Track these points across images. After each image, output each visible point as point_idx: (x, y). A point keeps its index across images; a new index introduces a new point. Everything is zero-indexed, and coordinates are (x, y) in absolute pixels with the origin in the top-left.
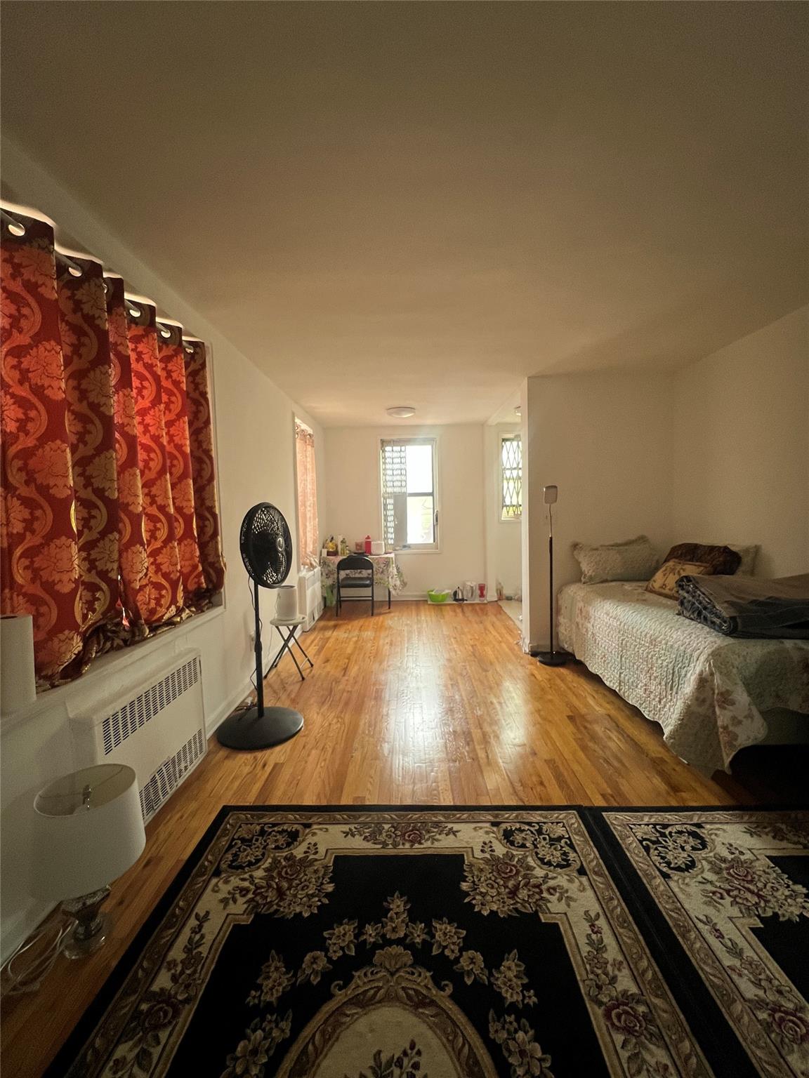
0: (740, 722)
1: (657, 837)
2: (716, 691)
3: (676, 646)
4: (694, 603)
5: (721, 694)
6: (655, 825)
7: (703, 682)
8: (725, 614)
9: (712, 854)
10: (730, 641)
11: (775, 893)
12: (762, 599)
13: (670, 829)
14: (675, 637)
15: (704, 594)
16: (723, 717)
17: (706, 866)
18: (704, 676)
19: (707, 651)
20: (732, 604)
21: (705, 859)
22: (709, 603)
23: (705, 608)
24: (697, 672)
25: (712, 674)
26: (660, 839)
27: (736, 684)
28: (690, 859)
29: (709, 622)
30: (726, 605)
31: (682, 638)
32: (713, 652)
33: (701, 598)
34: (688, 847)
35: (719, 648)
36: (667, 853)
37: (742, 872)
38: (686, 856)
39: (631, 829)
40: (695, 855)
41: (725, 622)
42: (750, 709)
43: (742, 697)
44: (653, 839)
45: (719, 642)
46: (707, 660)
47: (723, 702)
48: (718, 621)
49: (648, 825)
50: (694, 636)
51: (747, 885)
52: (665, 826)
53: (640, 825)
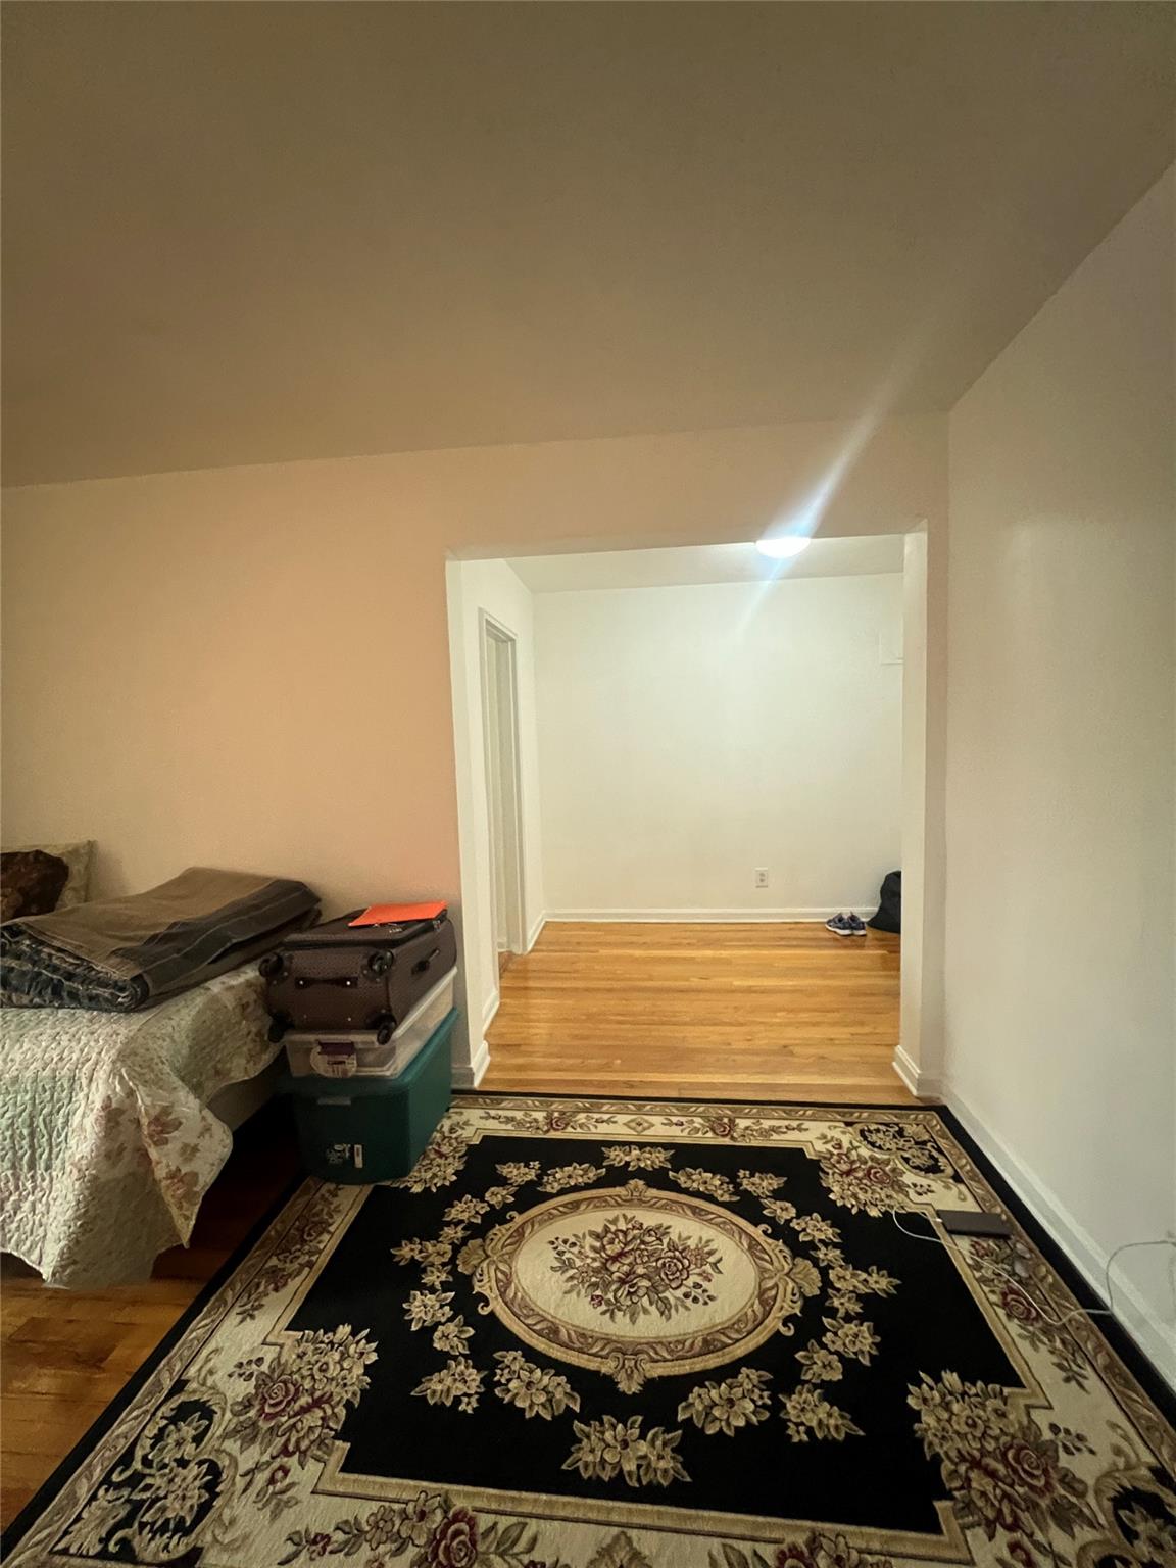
0: (195, 1149)
1: (128, 1500)
2: (145, 1121)
3: (29, 1074)
4: (40, 974)
5: (156, 1120)
6: (107, 1481)
7: (114, 1117)
8: (116, 975)
9: (228, 1415)
10: (138, 1020)
11: (328, 1375)
12: (162, 930)
13: (139, 1453)
14: (18, 1057)
15: (60, 950)
16: (164, 1160)
17: (232, 1446)
18: (114, 1105)
19: (107, 1058)
20: (125, 954)
21: (225, 1437)
22: (78, 965)
23: (70, 976)
24: (98, 1105)
25: (130, 1094)
26: (136, 1496)
27: (175, 1089)
28: (206, 1466)
29: (85, 1002)
30: (114, 960)
31: (39, 1055)
32: (120, 1053)
33: (56, 961)
34: (189, 1449)
35: (131, 1040)
36: (164, 1509)
37: (278, 1391)
38: (195, 1470)
39: (65, 1551)
40: (207, 1450)
41: (122, 990)
42: (204, 1118)
43: (188, 1105)
44: (123, 1513)
45: (123, 1031)
46: (114, 1072)
47: (162, 1132)
48: (106, 993)
49: (94, 1497)
50: (65, 1038)
51: (296, 1407)
52: (126, 1459)
53: (78, 1518)
